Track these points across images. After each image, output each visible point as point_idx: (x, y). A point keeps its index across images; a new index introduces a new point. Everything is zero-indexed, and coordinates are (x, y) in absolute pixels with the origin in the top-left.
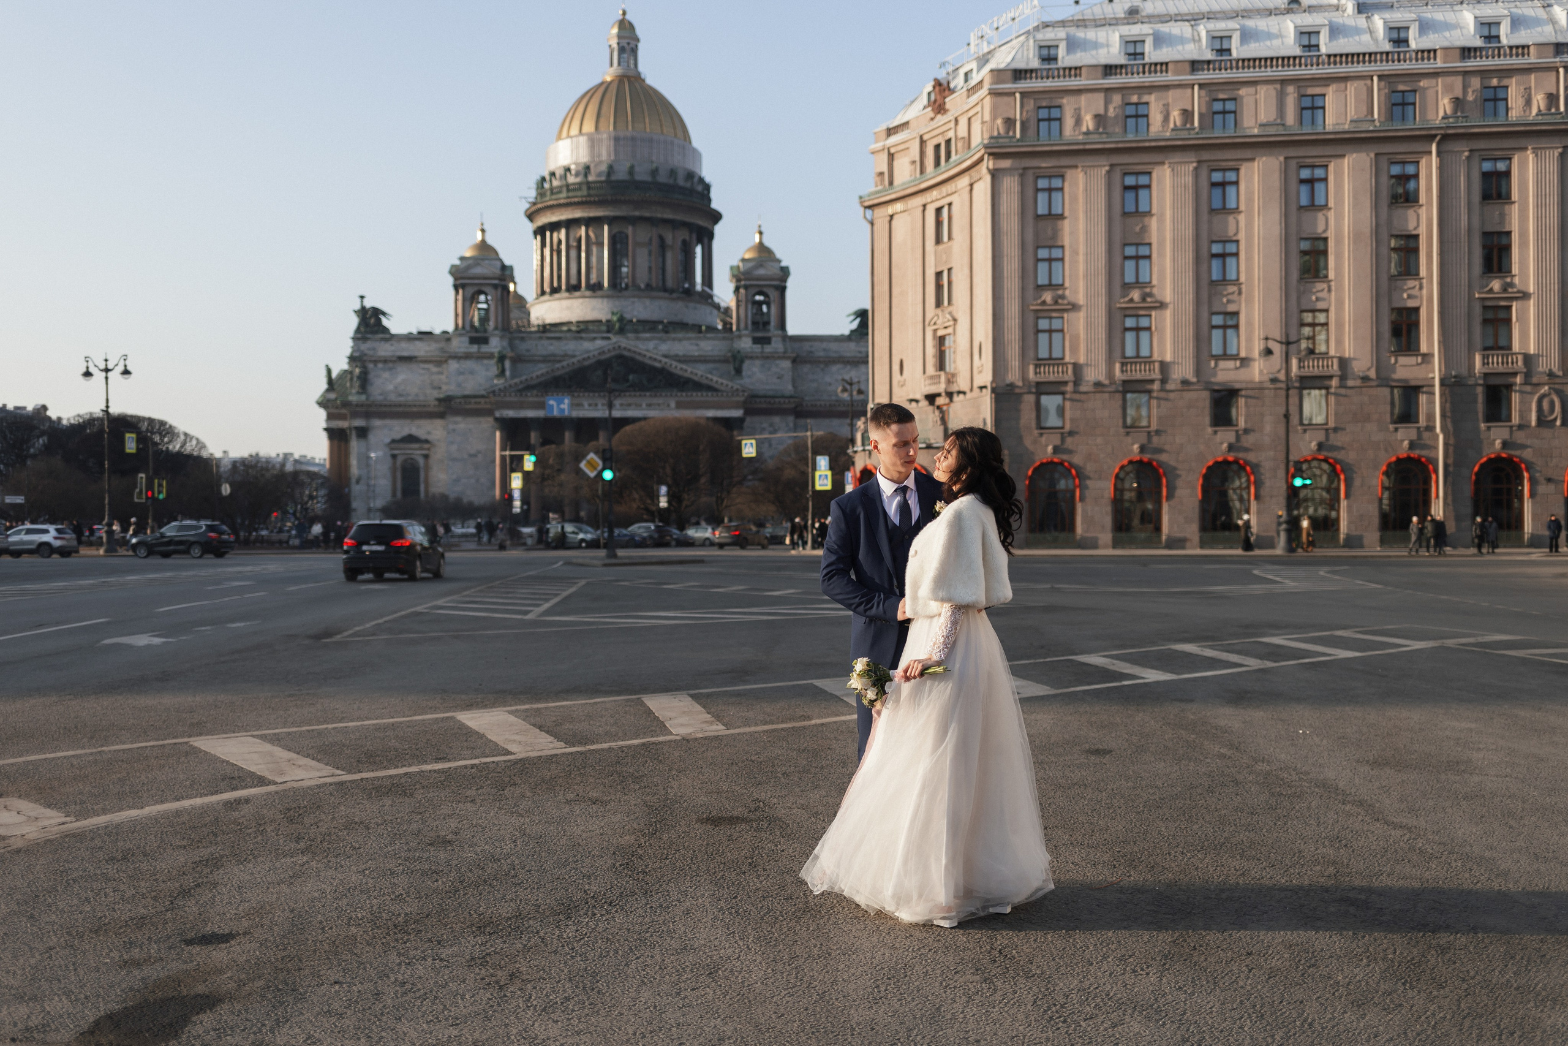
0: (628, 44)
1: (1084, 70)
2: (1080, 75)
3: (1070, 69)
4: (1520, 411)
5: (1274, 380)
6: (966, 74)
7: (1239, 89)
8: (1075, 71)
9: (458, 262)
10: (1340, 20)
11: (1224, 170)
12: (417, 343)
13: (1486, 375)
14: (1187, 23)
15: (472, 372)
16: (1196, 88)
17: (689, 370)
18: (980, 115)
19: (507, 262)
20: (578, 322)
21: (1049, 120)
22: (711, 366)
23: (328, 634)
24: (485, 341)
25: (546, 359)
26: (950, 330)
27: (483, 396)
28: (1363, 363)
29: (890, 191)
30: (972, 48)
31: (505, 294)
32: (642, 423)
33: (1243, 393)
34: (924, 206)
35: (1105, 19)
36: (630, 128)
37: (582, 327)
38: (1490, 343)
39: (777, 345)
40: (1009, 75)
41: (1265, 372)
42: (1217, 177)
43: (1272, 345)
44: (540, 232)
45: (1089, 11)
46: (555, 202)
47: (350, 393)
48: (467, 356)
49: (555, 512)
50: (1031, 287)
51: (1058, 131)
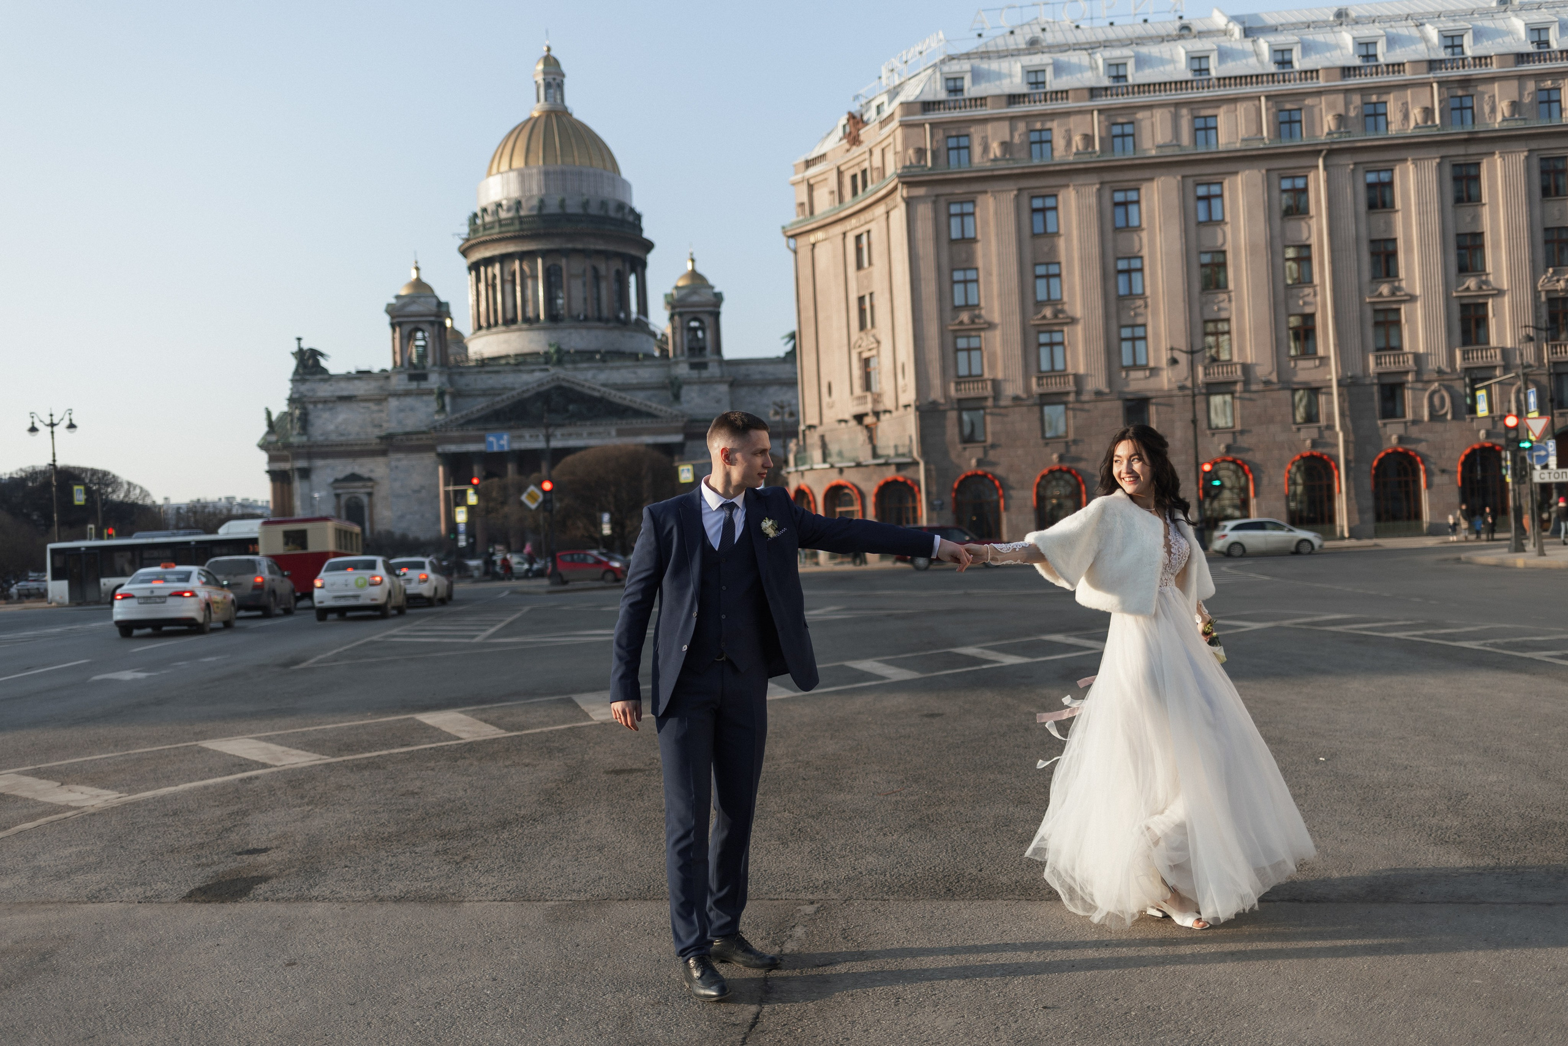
0: (554, 79)
1: (989, 101)
2: (986, 105)
3: (976, 99)
4: (1413, 407)
5: (1182, 388)
6: (878, 107)
7: (1135, 113)
8: (980, 101)
9: (393, 301)
10: (1228, 45)
11: (1126, 190)
12: (357, 382)
13: (1380, 375)
14: (1084, 52)
15: (412, 409)
16: (1096, 113)
17: (628, 397)
18: (892, 146)
19: (443, 299)
20: (517, 355)
21: (958, 148)
22: (650, 393)
23: (295, 662)
24: (424, 377)
25: (484, 393)
26: (874, 352)
27: (423, 433)
28: (1265, 369)
29: (812, 221)
30: (884, 81)
31: (442, 329)
32: (583, 453)
33: (1154, 401)
34: (844, 234)
35: (1007, 50)
36: (559, 162)
37: (520, 359)
38: (1382, 344)
39: (713, 370)
40: (918, 107)
41: (1173, 380)
42: (1119, 197)
43: (1178, 355)
44: (474, 267)
45: (993, 42)
46: (488, 238)
47: (291, 435)
48: (407, 393)
49: (501, 543)
50: (949, 308)
51: (967, 159)
